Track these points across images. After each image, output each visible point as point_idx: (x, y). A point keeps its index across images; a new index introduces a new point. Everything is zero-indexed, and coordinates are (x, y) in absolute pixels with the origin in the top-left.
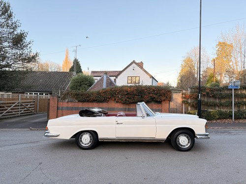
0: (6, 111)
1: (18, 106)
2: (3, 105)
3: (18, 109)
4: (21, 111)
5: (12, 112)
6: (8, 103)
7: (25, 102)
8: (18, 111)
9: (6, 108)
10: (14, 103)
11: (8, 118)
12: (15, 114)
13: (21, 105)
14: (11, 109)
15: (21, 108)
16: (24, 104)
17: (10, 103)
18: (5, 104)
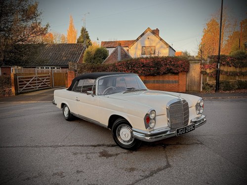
0: (26, 86)
1: (35, 80)
2: (23, 80)
3: (35, 83)
4: (38, 85)
5: (30, 86)
6: (26, 78)
7: (41, 77)
8: (36, 86)
9: (25, 82)
10: (31, 78)
11: (28, 92)
12: (33, 88)
13: (38, 80)
14: (30, 84)
15: (38, 83)
16: (40, 78)
17: (28, 78)
18: (24, 78)
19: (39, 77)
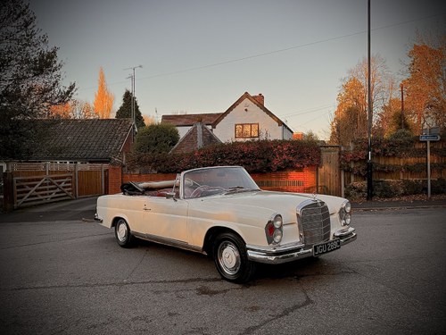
0: (28, 195)
1: (46, 185)
2: (23, 184)
3: (46, 190)
4: (50, 194)
5: (36, 196)
6: (29, 181)
7: (56, 178)
8: (46, 195)
9: (28, 188)
10: (39, 180)
11: (31, 207)
12: (41, 200)
13: (51, 184)
14: (36, 191)
15: (50, 189)
16: (55, 181)
17: (33, 180)
18: (25, 181)
19: (52, 178)
